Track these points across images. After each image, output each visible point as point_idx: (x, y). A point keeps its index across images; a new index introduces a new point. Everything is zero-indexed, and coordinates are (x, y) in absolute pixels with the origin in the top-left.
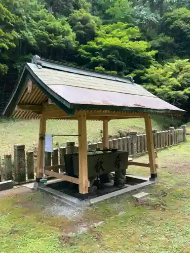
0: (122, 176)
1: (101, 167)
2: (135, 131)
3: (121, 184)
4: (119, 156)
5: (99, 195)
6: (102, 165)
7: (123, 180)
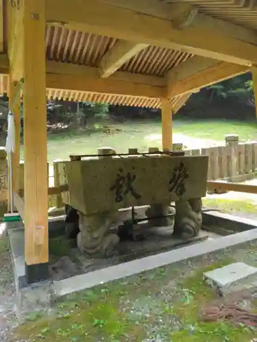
0: (193, 213)
1: (130, 188)
2: (235, 135)
3: (189, 231)
4: (182, 165)
5: (126, 256)
6: (133, 184)
7: (193, 224)
